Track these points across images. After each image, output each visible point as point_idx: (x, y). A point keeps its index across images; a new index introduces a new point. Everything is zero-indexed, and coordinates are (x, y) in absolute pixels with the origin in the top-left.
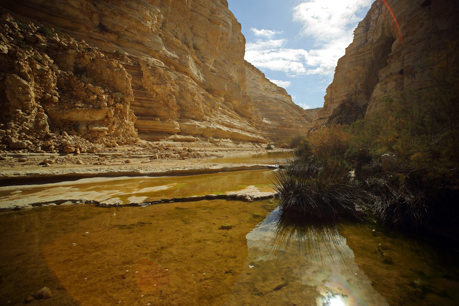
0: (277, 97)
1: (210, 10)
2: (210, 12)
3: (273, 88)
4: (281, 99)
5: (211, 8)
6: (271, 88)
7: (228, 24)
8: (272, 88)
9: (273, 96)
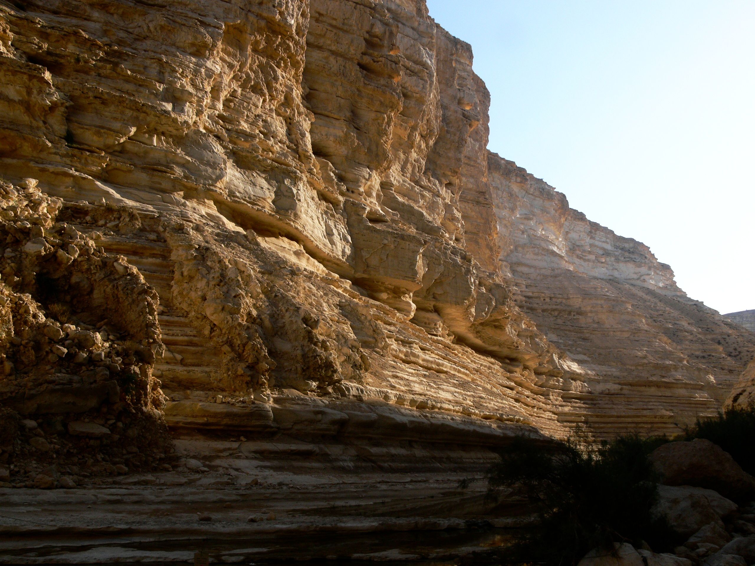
0: (616, 274)
1: (365, 39)
2: (364, 43)
3: (600, 244)
4: (633, 282)
5: (367, 32)
6: (592, 241)
7: (424, 65)
8: (597, 243)
9: (601, 271)
